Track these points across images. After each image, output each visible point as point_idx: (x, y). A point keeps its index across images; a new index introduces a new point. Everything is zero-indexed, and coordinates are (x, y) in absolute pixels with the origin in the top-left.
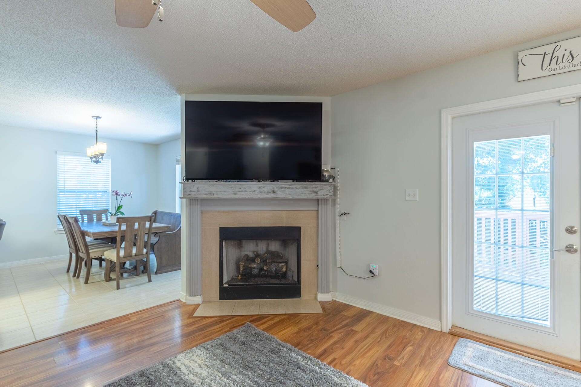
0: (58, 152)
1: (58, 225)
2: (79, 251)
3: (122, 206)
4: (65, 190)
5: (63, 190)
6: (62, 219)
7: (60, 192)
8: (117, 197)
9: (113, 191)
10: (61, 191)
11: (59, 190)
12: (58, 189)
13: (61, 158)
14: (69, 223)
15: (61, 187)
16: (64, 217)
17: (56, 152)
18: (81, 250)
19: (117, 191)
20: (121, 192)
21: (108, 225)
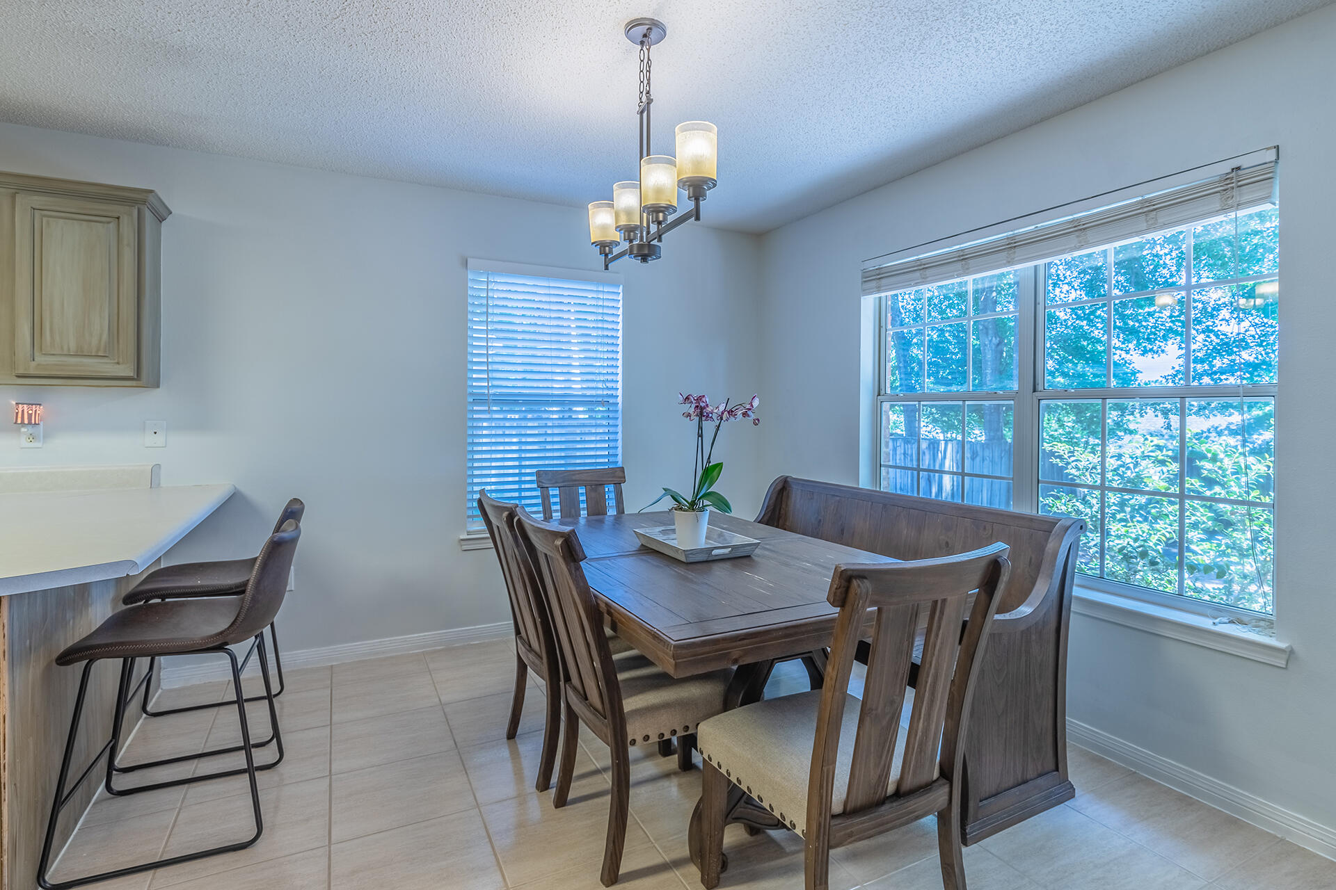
0: (470, 261)
1: (469, 517)
2: (568, 679)
3: (719, 466)
4: (488, 394)
5: (483, 394)
6: (498, 521)
7: (475, 402)
8: (700, 428)
9: (687, 398)
10: (481, 400)
11: (472, 394)
12: (470, 390)
13: (477, 284)
14: (531, 548)
15: (479, 383)
16: (506, 514)
17: (465, 264)
18: (575, 680)
19: (700, 399)
20: (716, 406)
21: (683, 559)
